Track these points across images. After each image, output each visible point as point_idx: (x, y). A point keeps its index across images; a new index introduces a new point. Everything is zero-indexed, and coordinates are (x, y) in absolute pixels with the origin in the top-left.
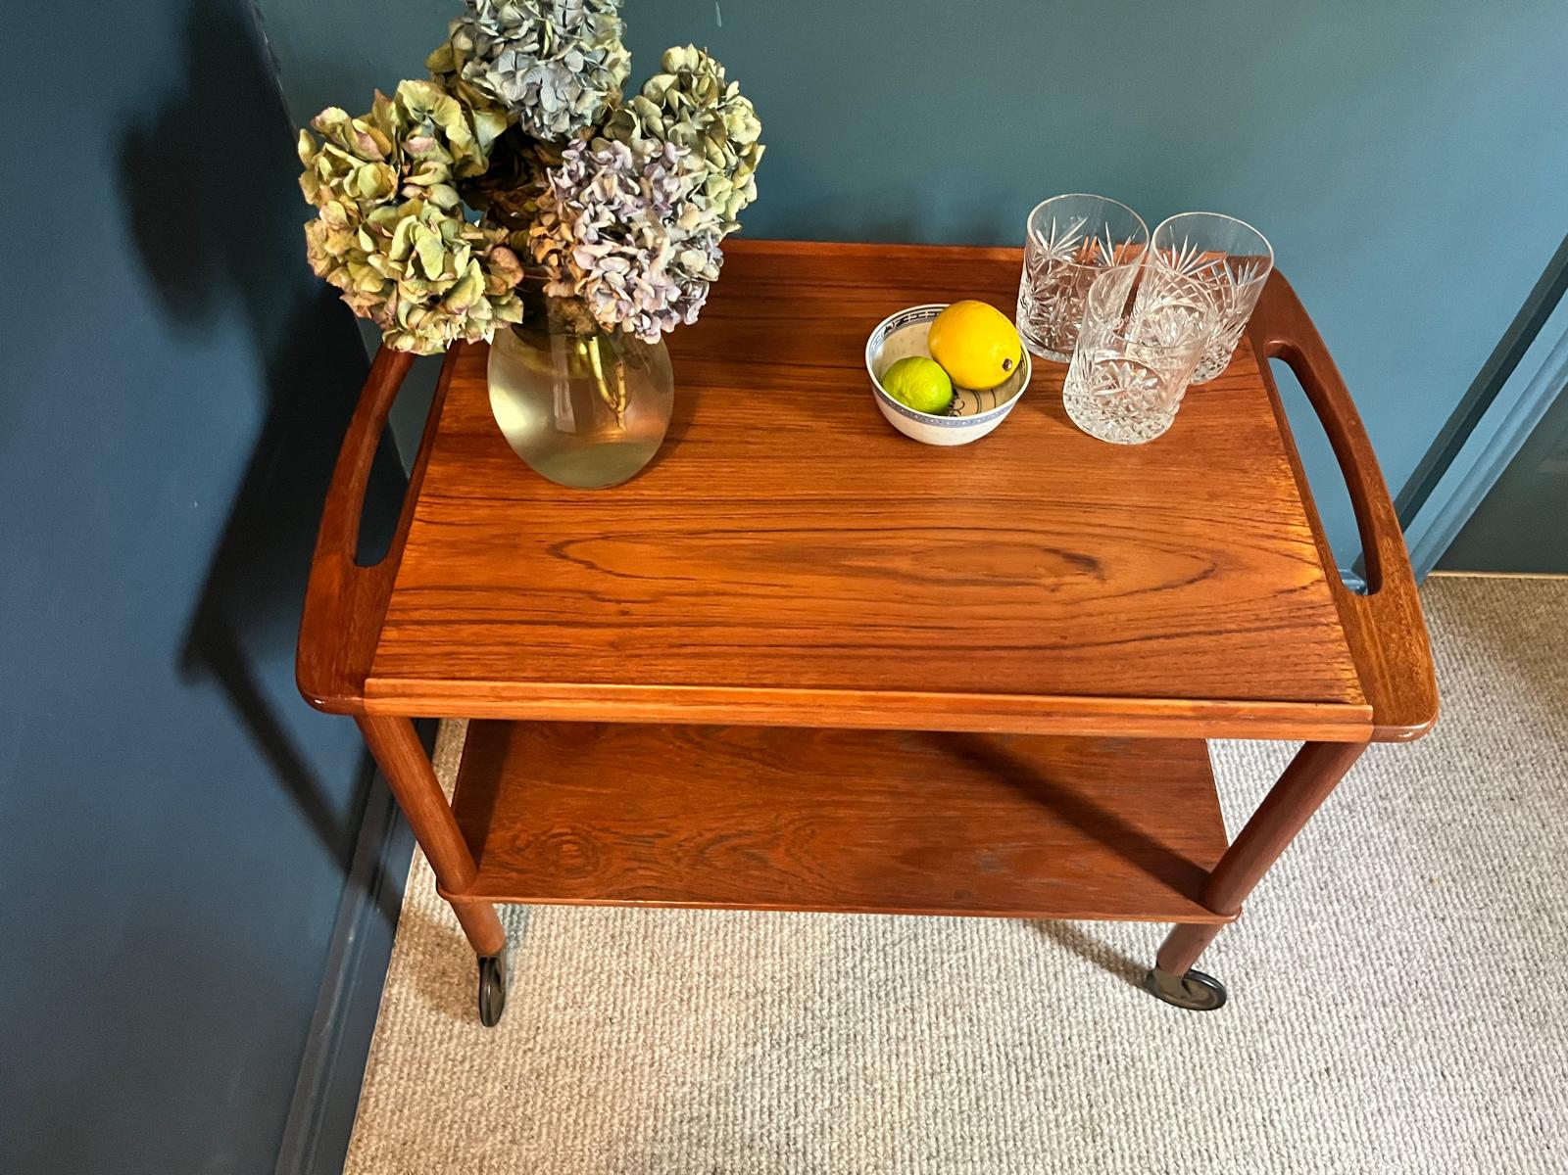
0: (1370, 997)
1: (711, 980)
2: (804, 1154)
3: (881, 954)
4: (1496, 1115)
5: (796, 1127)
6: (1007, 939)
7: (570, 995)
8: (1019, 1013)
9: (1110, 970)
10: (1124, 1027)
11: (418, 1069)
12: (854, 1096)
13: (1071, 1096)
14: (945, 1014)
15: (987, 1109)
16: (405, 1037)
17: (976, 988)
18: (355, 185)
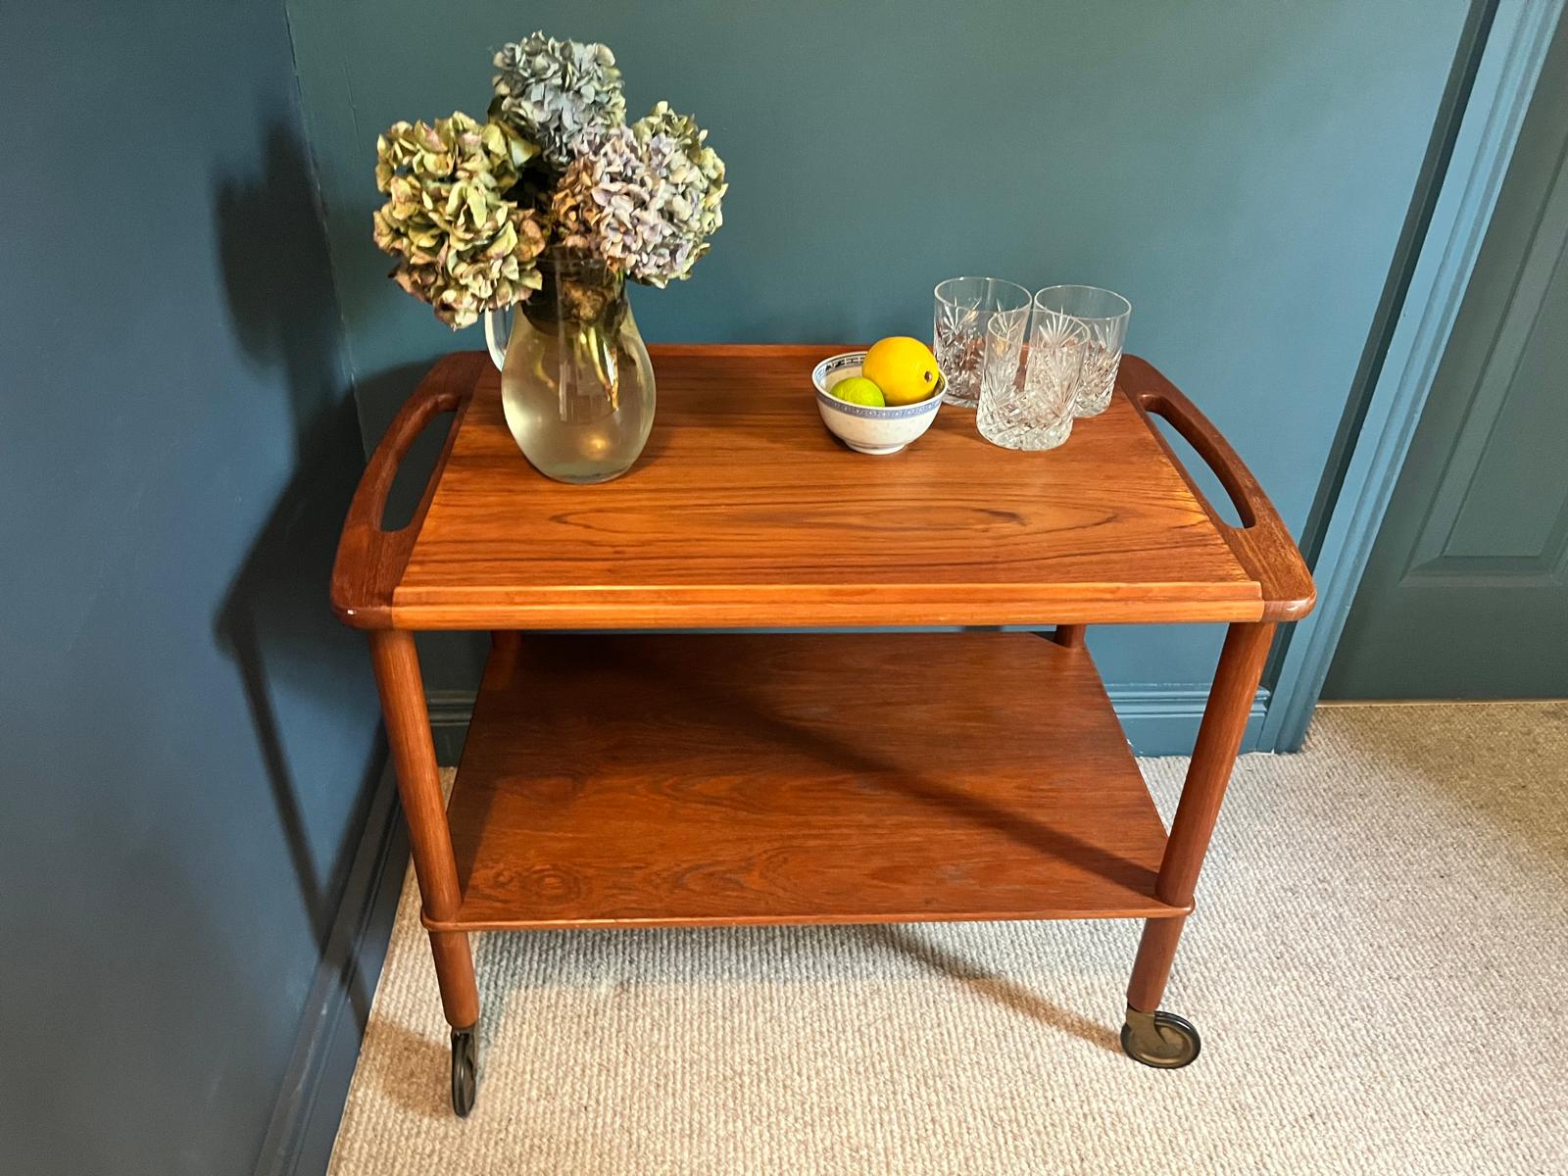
0: (1341, 1048)
1: (687, 1065)
3: (857, 1034)
4: (1484, 1147)
6: (981, 1014)
7: (544, 1088)
8: (1000, 1079)
9: (1085, 1037)
10: (1106, 1087)
11: (384, 1164)
12: (840, 1164)
13: (1061, 1151)
14: (926, 1084)
15: (977, 1168)
16: (370, 1135)
17: (955, 1060)
18: (421, 163)
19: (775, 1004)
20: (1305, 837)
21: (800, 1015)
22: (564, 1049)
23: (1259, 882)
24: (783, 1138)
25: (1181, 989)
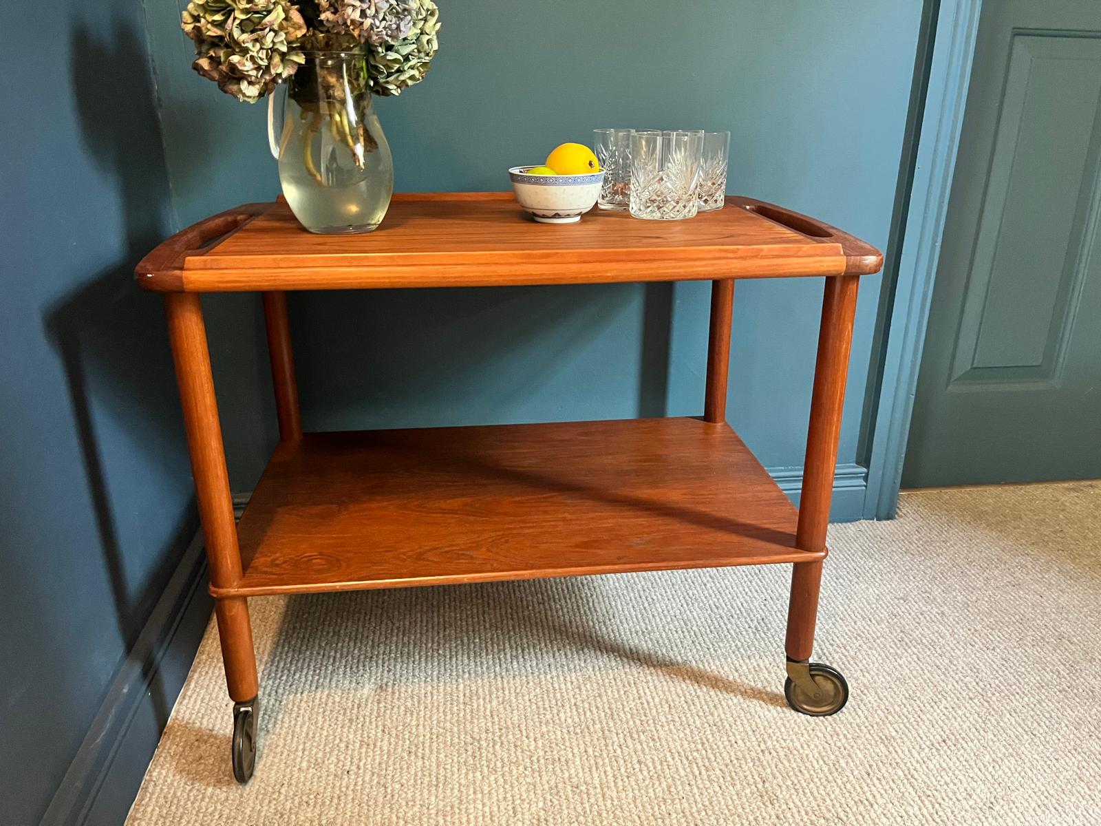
0: (959, 695)
3: (574, 707)
7: (313, 760)
8: (691, 732)
9: (757, 698)
10: (777, 730)
12: (564, 797)
15: (678, 792)
16: (162, 801)
17: (654, 720)
20: (908, 568)
22: (331, 732)
23: (878, 595)
24: (515, 782)
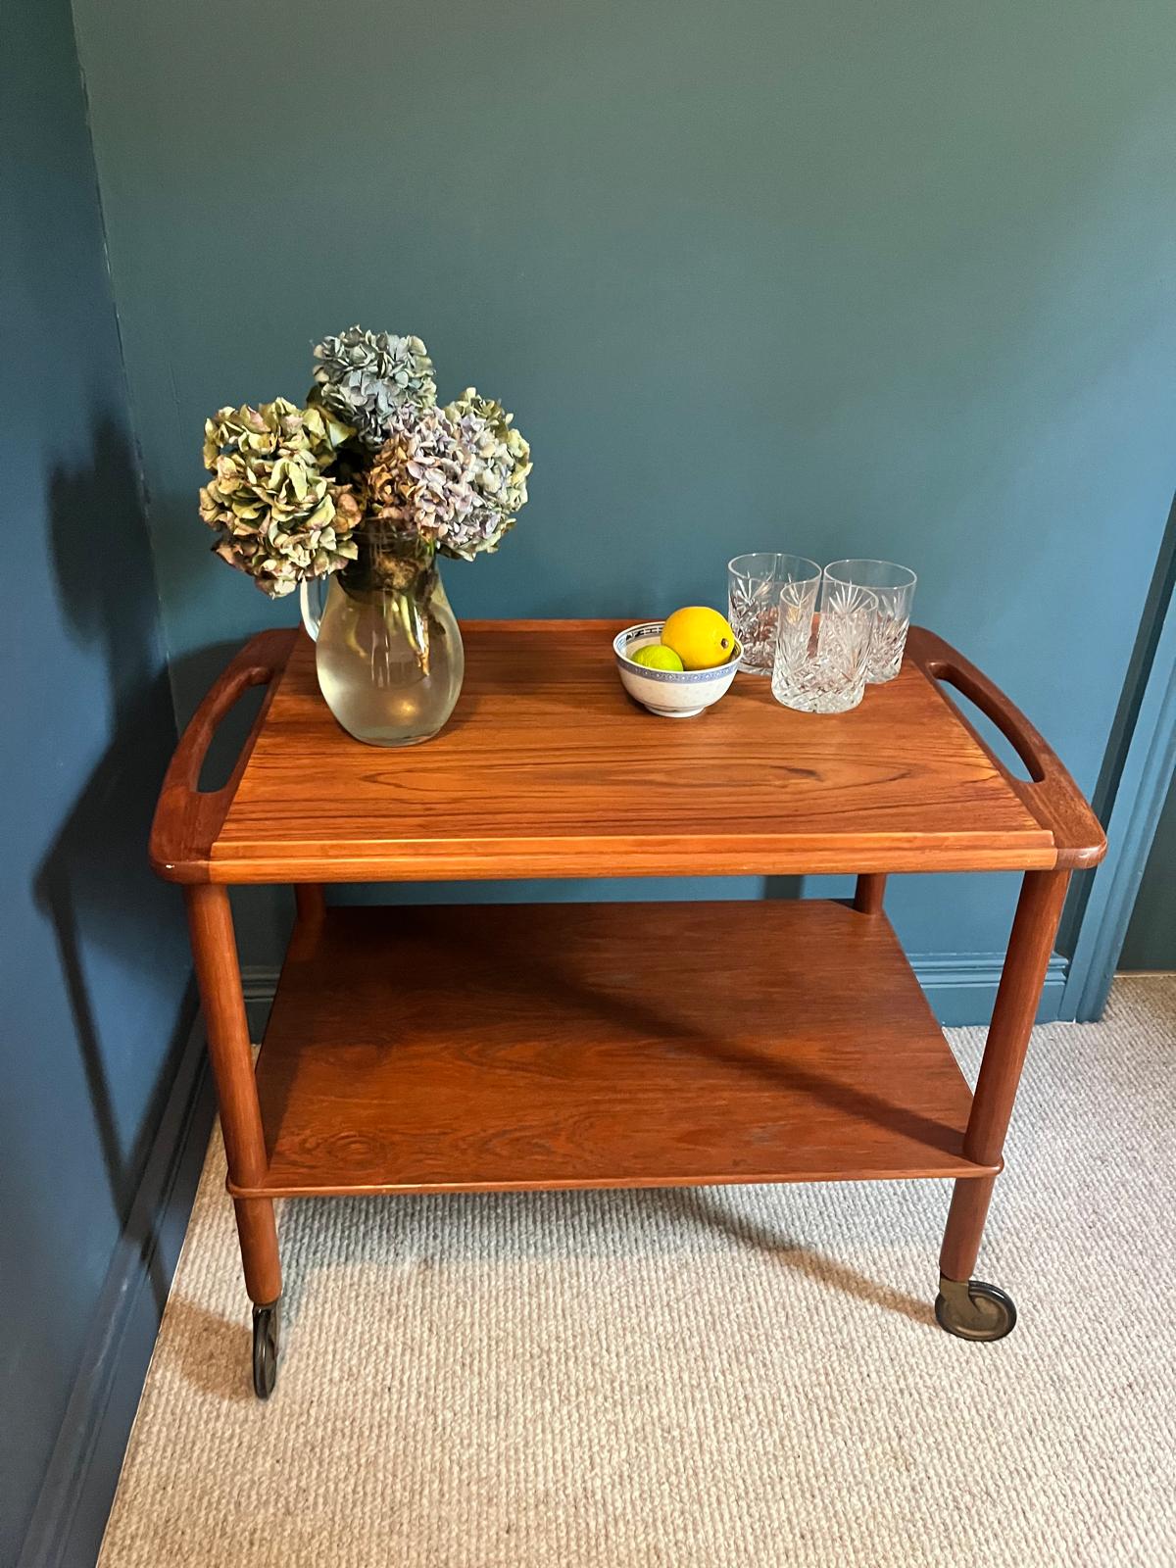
0: (1157, 1318)
1: (493, 1343)
2: (604, 1505)
3: (666, 1309)
5: (592, 1479)
6: (791, 1288)
7: (346, 1368)
8: (813, 1355)
9: (899, 1310)
10: (921, 1361)
11: (183, 1448)
12: (652, 1445)
13: (878, 1429)
14: (738, 1360)
15: (793, 1447)
16: (169, 1418)
17: (766, 1335)
18: (246, 442)
19: (582, 1280)
20: (1111, 1106)
21: (607, 1290)
22: (367, 1328)
23: (1068, 1151)
24: (592, 1418)
25: (994, 1260)
